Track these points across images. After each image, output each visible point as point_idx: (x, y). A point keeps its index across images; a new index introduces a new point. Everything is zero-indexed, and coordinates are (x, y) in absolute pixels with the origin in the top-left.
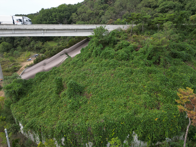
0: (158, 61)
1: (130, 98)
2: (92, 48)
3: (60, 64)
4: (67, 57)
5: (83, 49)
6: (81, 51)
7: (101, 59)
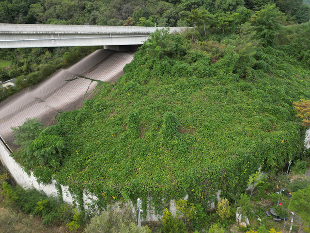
0: (243, 74)
1: (244, 124)
2: (150, 64)
3: (86, 94)
4: (94, 82)
5: (129, 67)
6: (124, 69)
7: (173, 79)
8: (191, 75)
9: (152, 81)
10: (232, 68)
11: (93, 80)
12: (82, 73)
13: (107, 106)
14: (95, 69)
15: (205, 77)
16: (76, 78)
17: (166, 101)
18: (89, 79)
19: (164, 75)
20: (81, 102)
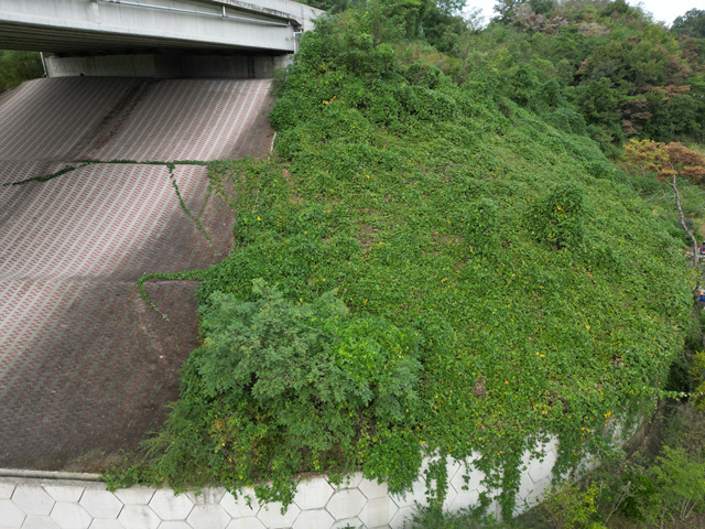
3: (188, 206)
4: (181, 171)
11: (171, 166)
16: (70, 168)
20: (196, 231)
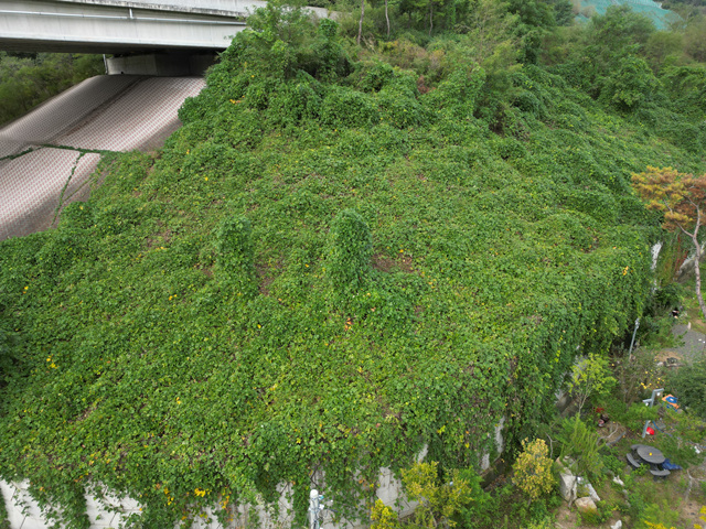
0: (496, 121)
2: (258, 93)
3: (67, 190)
4: (88, 156)
5: (196, 105)
6: (181, 113)
7: (329, 131)
8: (375, 122)
9: (271, 141)
10: (470, 104)
11: (83, 152)
12: (47, 137)
13: (140, 215)
14: (87, 123)
15: (411, 128)
16: (31, 150)
17: (321, 190)
18: (72, 148)
19: (301, 122)
20: (52, 213)
